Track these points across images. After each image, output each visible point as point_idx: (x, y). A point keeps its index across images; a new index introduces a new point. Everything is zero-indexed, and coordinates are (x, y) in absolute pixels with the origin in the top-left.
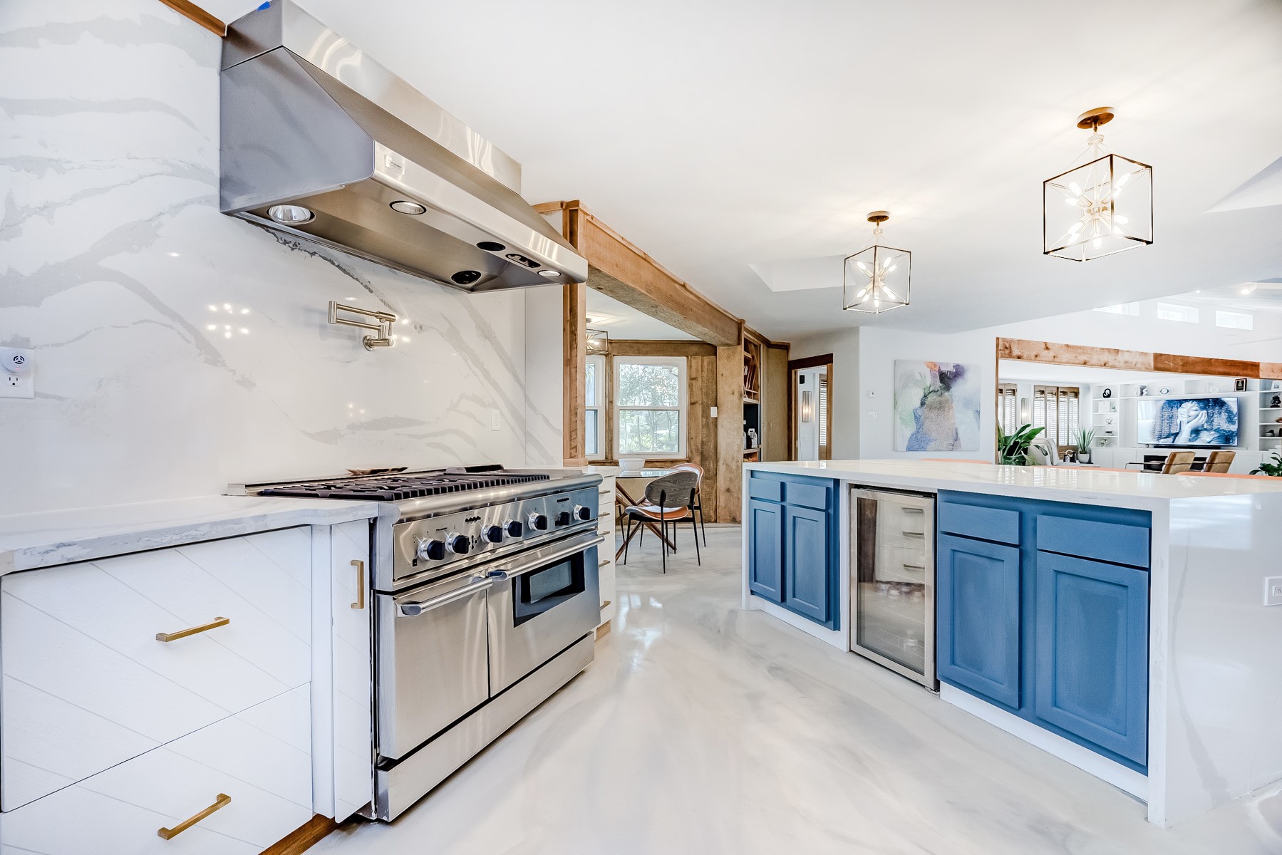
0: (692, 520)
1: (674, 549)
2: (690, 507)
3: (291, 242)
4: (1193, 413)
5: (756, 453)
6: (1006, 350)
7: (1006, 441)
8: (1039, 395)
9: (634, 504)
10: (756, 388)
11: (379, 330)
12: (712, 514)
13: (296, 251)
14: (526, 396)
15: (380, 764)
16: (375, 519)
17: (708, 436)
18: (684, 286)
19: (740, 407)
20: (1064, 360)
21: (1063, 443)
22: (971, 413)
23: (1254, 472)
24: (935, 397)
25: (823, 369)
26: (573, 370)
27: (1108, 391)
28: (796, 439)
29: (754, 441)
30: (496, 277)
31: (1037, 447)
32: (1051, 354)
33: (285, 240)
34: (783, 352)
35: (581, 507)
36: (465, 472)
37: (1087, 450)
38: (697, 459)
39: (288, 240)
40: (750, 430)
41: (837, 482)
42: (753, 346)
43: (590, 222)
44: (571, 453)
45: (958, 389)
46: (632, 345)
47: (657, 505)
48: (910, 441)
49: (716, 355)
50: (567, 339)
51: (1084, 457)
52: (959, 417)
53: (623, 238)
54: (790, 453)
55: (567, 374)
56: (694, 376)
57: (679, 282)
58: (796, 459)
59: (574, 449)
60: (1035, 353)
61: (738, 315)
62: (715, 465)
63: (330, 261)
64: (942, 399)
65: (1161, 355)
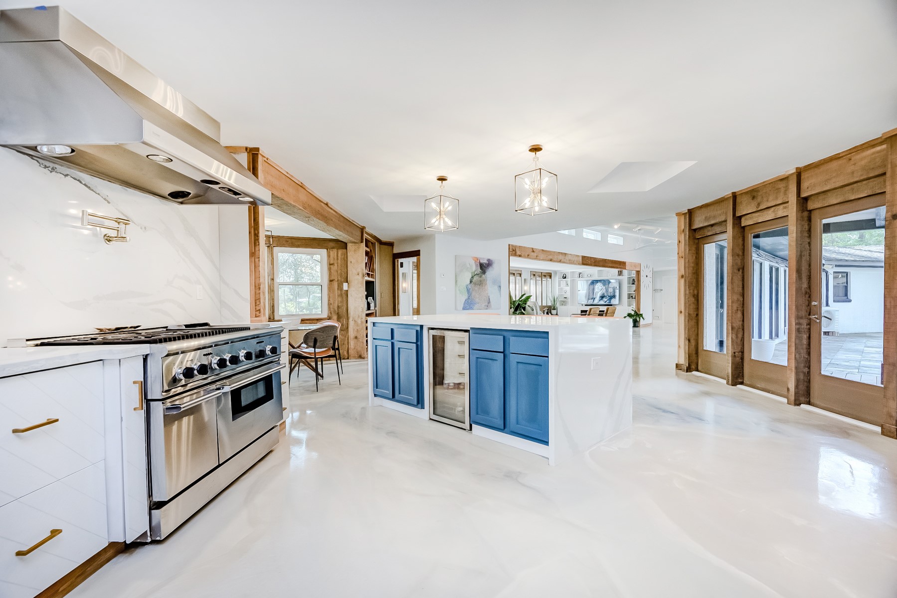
0: (334, 356)
1: (322, 377)
2: (334, 348)
3: (49, 167)
4: (600, 288)
5: (373, 313)
6: (514, 251)
7: (514, 303)
8: (532, 277)
9: (294, 347)
10: (373, 270)
11: (118, 230)
12: (345, 353)
13: (54, 173)
14: (220, 276)
15: (153, 506)
16: (147, 356)
17: (342, 302)
18: (327, 204)
19: (362, 283)
20: (541, 258)
21: (544, 304)
22: (496, 287)
23: (625, 317)
24: (478, 278)
25: (414, 259)
26: (257, 260)
27: (565, 275)
28: (398, 304)
29: (372, 305)
30: (202, 196)
31: (529, 306)
32: (535, 254)
33: (45, 166)
34: (390, 248)
35: (271, 347)
36: (184, 328)
37: (556, 308)
38: (335, 317)
39: (48, 165)
40: (369, 298)
41: (422, 327)
42: (370, 244)
43: (266, 162)
44: (256, 314)
45: (490, 273)
46: (288, 240)
47: (311, 347)
48: (464, 304)
49: (347, 249)
50: (251, 238)
51: (554, 312)
52: (490, 290)
53: (287, 173)
54: (395, 312)
55: (252, 262)
56: (332, 262)
57: (323, 201)
58: (398, 315)
59: (259, 312)
60: (527, 254)
61: (361, 223)
62: (347, 321)
63: (78, 180)
64: (481, 279)
65: (585, 257)
